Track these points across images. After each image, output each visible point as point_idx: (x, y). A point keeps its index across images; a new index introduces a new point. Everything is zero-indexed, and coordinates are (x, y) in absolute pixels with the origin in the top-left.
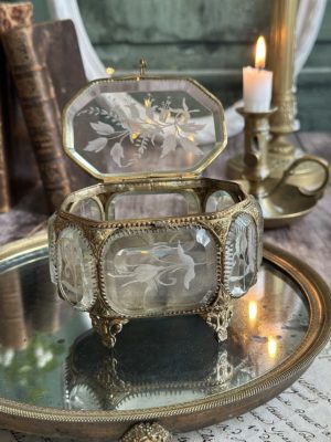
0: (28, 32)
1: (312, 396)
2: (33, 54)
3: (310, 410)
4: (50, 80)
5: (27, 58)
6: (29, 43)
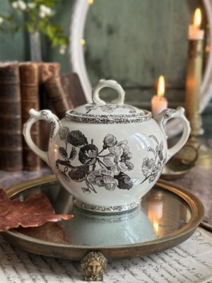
0: (58, 80)
1: (184, 255)
2: (61, 90)
3: (182, 260)
4: (70, 102)
5: (58, 92)
6: (59, 84)
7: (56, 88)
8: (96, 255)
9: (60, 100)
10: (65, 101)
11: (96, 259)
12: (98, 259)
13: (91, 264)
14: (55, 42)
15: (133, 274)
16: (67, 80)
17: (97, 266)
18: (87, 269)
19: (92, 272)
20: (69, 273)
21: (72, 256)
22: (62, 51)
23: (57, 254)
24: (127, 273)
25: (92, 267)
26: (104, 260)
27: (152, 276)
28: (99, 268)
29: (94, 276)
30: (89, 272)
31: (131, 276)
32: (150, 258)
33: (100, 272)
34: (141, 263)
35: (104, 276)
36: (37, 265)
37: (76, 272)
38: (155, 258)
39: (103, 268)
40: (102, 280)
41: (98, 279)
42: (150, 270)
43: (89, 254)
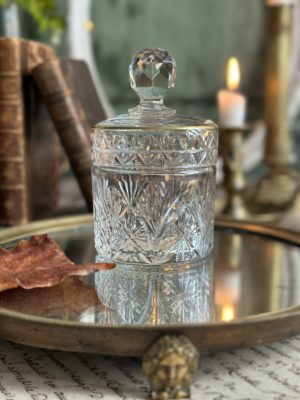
2: (62, 81)
7: (54, 78)
8: (176, 343)
9: (62, 100)
10: (69, 101)
11: (176, 352)
12: (180, 349)
13: (165, 363)
14: (44, 24)
15: (249, 381)
16: (70, 67)
17: (178, 367)
18: (155, 373)
19: (168, 379)
20: (116, 386)
21: (123, 347)
22: (56, 40)
23: (89, 345)
24: (236, 380)
25: (167, 370)
26: (192, 353)
27: (291, 382)
28: (183, 371)
29: (172, 388)
30: (160, 380)
31: (247, 385)
32: (274, 349)
33: (184, 380)
34: (259, 361)
35: (192, 388)
36: (44, 374)
37: (128, 384)
38: (284, 349)
39: (191, 371)
40: (188, 397)
41: (182, 393)
42: (283, 372)
43: (162, 341)
